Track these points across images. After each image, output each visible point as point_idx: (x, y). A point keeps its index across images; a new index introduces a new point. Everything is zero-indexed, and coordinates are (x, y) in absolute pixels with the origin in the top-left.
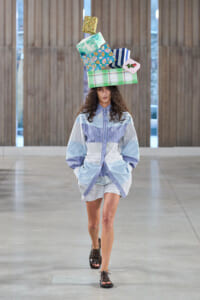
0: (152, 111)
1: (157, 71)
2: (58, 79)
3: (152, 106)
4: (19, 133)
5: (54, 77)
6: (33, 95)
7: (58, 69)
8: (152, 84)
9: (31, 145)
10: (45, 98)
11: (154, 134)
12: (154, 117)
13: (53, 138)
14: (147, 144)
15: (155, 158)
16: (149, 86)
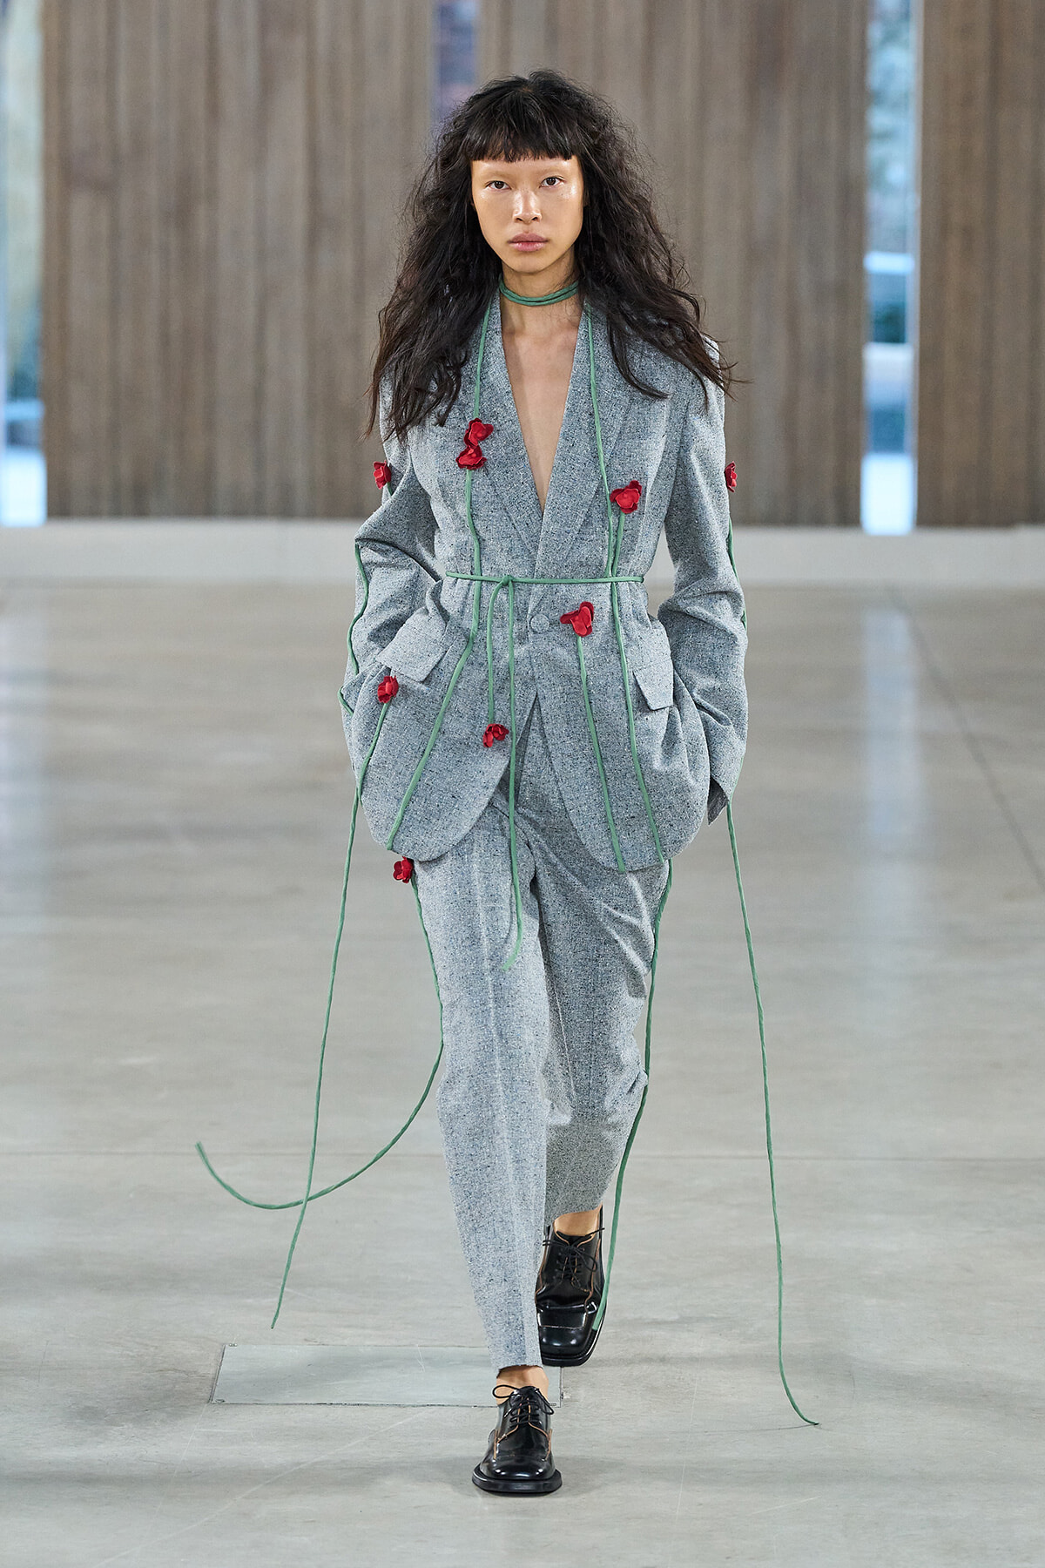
0: (876, 296)
1: (913, 34)
2: (267, 85)
3: (880, 262)
4: (16, 436)
5: (241, 72)
6: (106, 188)
7: (264, 28)
8: (879, 119)
9: (93, 512)
10: (181, 214)
11: (891, 443)
12: (891, 330)
13: (232, 469)
14: (846, 512)
15: (895, 599)
16: (854, 128)
